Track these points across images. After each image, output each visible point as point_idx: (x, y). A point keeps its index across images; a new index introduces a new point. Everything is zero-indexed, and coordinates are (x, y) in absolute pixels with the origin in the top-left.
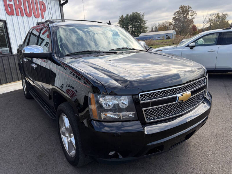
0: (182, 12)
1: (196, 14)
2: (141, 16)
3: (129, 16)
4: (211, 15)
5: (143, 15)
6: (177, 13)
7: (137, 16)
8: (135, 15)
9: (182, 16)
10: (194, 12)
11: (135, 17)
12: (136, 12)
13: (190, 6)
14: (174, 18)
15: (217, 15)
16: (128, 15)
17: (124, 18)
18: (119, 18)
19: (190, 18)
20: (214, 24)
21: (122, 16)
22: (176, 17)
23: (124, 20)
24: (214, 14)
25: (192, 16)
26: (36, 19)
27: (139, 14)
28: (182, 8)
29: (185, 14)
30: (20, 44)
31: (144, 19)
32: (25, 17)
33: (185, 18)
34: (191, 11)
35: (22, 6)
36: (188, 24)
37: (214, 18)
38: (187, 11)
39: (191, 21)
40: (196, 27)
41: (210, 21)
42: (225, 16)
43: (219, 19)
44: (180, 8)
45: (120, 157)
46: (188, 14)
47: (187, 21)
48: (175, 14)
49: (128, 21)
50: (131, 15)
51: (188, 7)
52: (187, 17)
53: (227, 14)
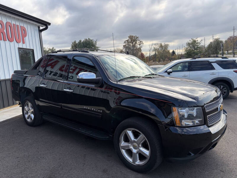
0: (131, 41)
1: (143, 43)
2: (94, 42)
3: (82, 42)
4: (155, 44)
5: (96, 42)
6: (127, 42)
7: (89, 42)
8: (88, 41)
9: (132, 45)
10: (141, 41)
11: (88, 43)
12: (89, 39)
13: (137, 36)
14: (124, 46)
15: (160, 45)
16: (80, 41)
17: (77, 44)
18: (72, 43)
19: (138, 46)
20: (158, 52)
21: (75, 42)
22: (126, 45)
23: (77, 46)
24: (158, 44)
25: (140, 45)
26: (18, 44)
27: (92, 40)
28: (131, 37)
29: (134, 43)
30: (15, 70)
31: (97, 46)
32: (7, 42)
33: (134, 46)
34: (139, 40)
35: (5, 31)
36: (137, 52)
37: (158, 47)
38: (135, 40)
39: (140, 49)
40: (143, 54)
41: (155, 50)
42: (166, 46)
43: (163, 48)
44: (129, 37)
45: (192, 154)
46: (136, 43)
47: (136, 50)
48: (125, 42)
49: (81, 46)
50: (84, 41)
51: (135, 37)
52: (136, 46)
53: (168, 45)
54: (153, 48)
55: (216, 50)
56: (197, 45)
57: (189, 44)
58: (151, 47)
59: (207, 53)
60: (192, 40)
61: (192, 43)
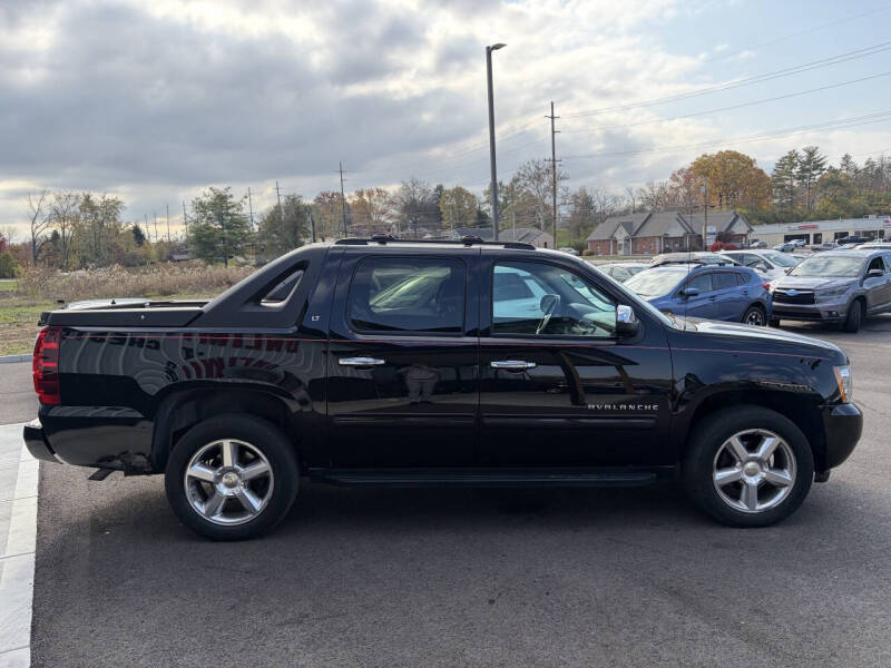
15: (82, 200)
24: (70, 197)
37: (74, 209)
42: (112, 207)
43: (97, 215)
53: (118, 203)
54: (47, 212)
55: (295, 233)
56: (230, 211)
57: (201, 207)
58: (36, 207)
59: (265, 242)
60: (211, 193)
61: (213, 205)
